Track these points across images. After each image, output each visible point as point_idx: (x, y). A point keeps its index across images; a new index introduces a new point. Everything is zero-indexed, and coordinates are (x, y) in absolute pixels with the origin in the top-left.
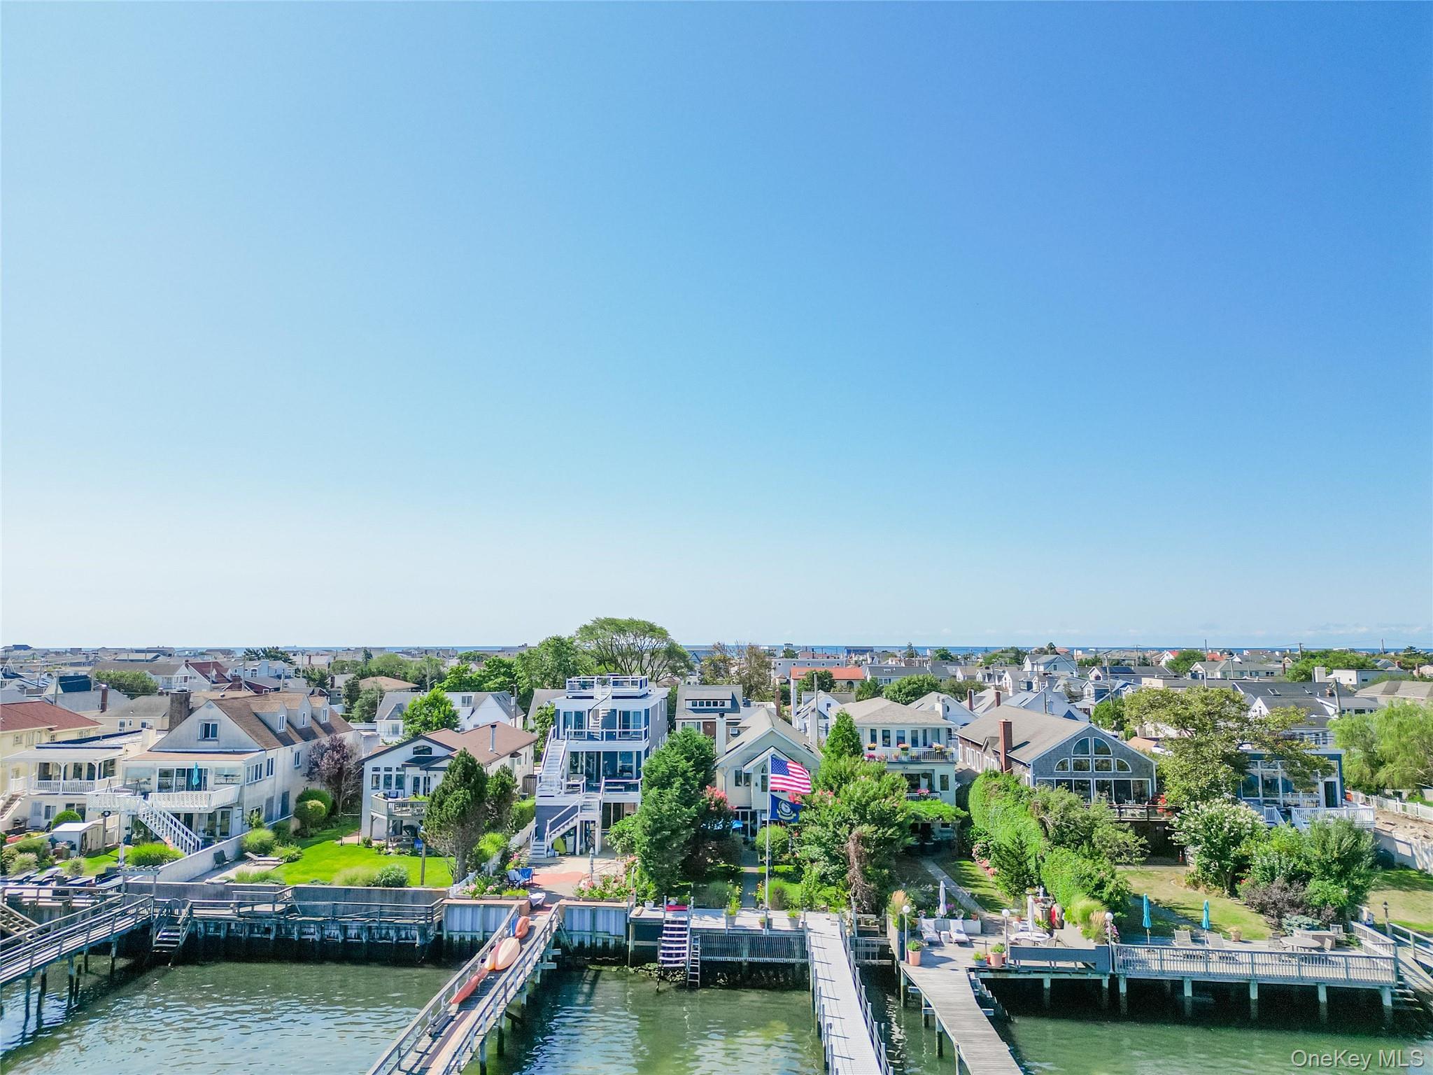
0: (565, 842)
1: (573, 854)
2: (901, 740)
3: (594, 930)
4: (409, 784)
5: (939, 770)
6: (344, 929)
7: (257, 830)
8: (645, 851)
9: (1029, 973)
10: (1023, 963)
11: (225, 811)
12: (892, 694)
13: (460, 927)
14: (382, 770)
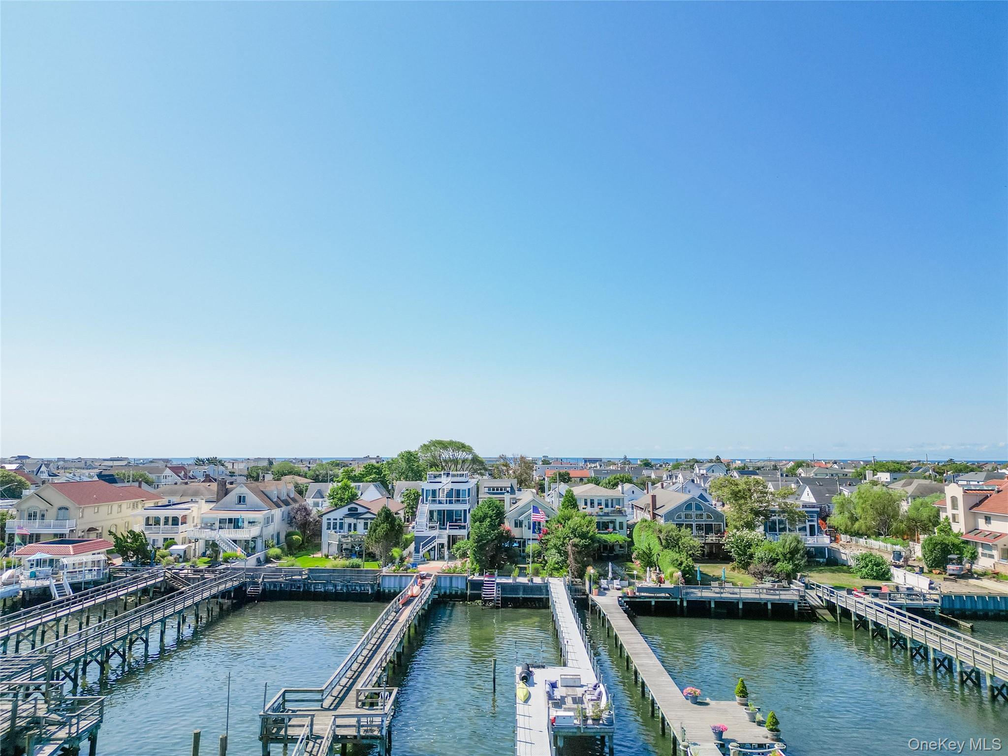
0: (430, 554)
1: (434, 560)
2: (600, 504)
3: (451, 586)
4: (346, 527)
5: (619, 519)
6: (335, 586)
7: (272, 549)
8: (474, 550)
9: (645, 598)
10: (643, 594)
11: (254, 539)
12: (604, 485)
13: (389, 585)
14: (332, 519)
